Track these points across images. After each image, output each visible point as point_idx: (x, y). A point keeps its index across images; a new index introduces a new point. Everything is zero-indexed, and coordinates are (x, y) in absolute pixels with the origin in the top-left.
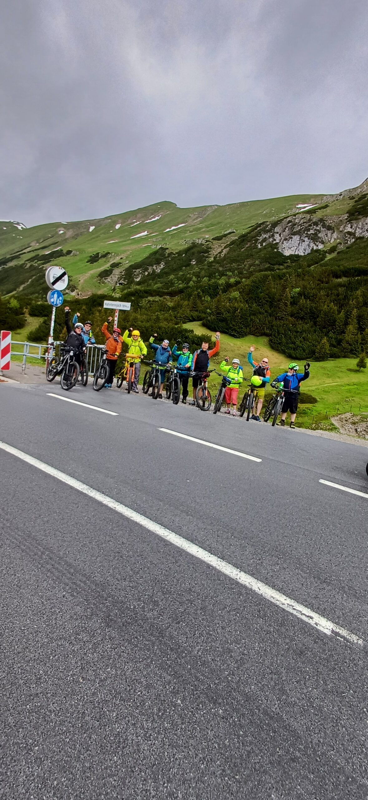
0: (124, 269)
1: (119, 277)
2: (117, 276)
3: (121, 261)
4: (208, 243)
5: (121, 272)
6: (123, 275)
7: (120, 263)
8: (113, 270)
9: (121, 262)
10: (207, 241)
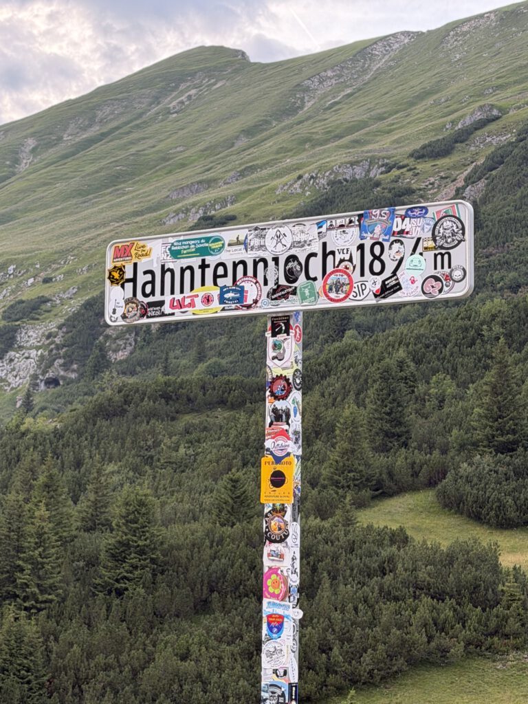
0: (62, 321)
1: (42, 357)
2: (33, 353)
3: (46, 291)
4: (395, 172)
5: (49, 337)
6: (58, 348)
7: (44, 300)
8: (15, 330)
9: (46, 294)
10: (389, 168)
